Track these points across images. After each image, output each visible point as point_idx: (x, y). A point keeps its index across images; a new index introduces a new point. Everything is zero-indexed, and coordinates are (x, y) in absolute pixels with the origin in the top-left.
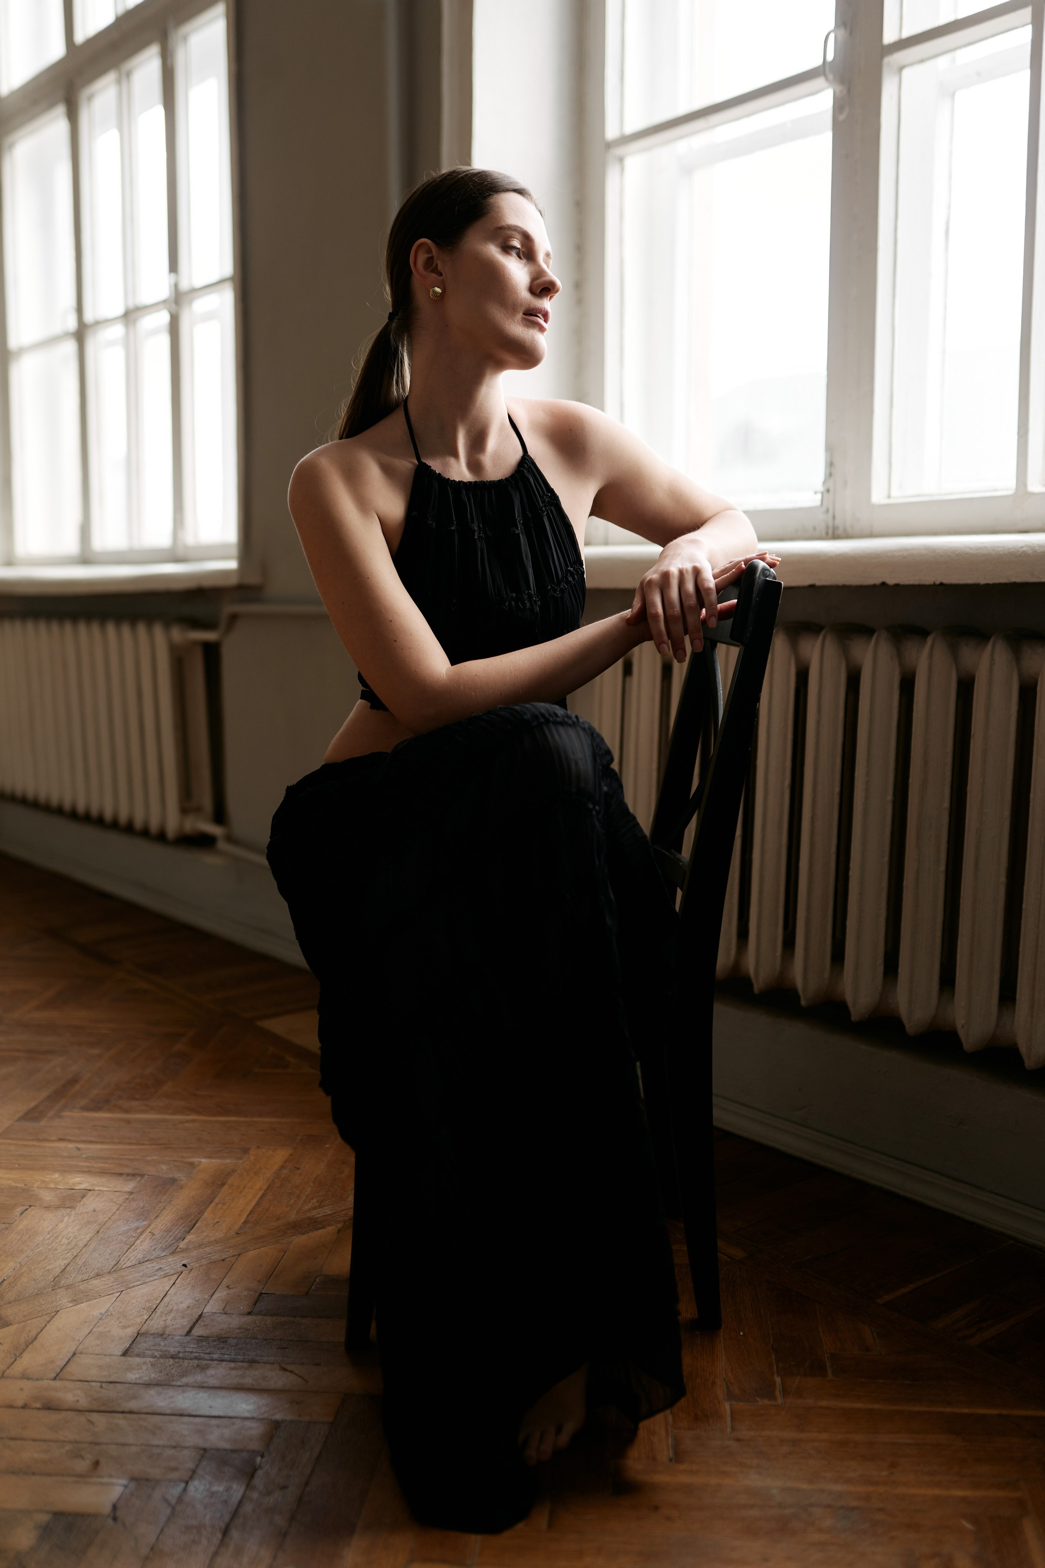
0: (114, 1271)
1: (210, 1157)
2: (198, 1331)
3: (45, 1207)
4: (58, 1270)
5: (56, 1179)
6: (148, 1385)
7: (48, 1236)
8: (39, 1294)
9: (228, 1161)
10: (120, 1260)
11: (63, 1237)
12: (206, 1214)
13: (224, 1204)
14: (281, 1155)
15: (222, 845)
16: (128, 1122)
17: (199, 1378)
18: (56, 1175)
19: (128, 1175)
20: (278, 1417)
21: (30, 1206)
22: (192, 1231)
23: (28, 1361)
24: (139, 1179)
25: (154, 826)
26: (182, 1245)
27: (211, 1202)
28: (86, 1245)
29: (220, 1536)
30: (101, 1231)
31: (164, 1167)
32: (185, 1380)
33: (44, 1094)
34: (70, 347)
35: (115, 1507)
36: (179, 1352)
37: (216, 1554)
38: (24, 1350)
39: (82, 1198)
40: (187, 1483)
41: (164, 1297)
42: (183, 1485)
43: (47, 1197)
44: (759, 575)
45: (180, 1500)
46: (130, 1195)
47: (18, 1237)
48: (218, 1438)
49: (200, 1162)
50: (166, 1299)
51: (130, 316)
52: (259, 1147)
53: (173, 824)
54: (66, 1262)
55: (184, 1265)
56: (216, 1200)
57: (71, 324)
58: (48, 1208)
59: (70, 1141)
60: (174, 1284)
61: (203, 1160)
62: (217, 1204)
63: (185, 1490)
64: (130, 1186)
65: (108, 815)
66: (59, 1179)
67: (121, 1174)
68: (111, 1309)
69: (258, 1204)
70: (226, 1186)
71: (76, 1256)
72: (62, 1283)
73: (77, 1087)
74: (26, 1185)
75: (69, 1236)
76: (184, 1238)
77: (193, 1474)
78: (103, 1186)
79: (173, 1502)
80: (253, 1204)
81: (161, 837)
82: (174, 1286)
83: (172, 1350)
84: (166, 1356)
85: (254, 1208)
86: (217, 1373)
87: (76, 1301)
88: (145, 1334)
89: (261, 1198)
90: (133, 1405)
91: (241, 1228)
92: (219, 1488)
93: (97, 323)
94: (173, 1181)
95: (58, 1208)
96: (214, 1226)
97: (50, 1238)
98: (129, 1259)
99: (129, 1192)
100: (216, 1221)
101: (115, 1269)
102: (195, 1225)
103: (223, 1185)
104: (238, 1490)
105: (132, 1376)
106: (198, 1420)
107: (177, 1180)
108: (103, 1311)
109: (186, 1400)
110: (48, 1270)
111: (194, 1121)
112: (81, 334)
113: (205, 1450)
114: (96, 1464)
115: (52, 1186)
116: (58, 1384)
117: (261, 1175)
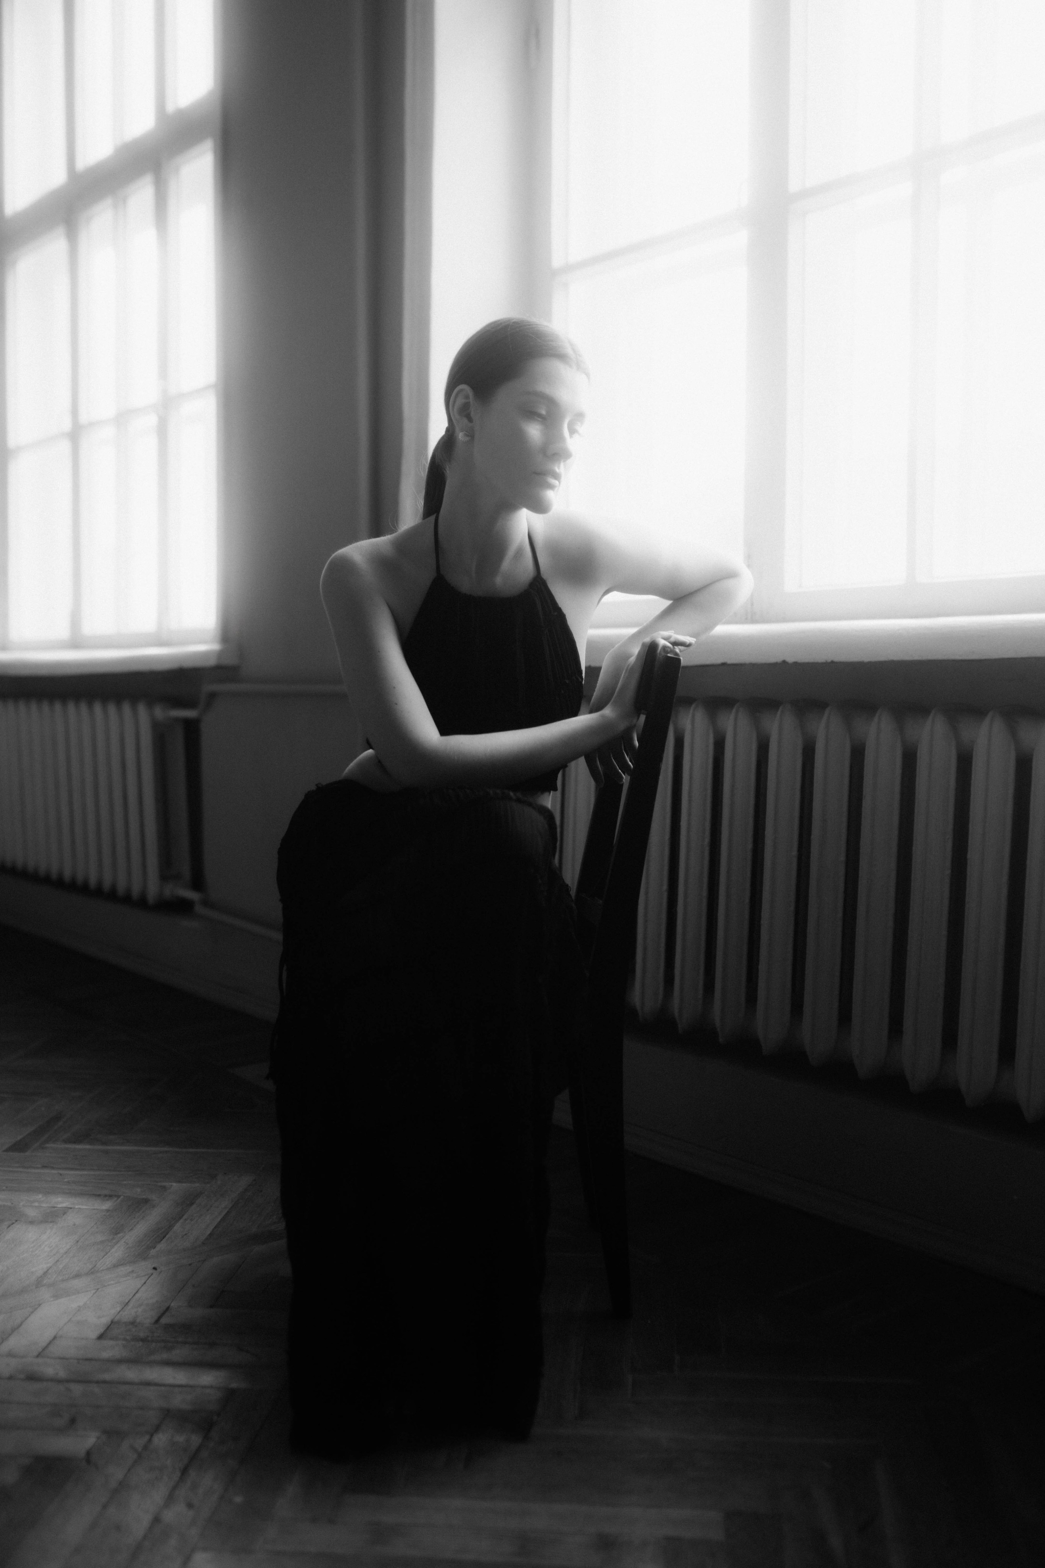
0: (92, 1273)
1: (179, 1182)
2: (164, 1320)
3: (30, 1222)
4: (40, 1273)
5: (40, 1198)
6: (120, 1361)
7: (32, 1245)
8: (23, 1291)
9: (197, 1185)
10: (96, 1264)
11: (46, 1246)
12: (175, 1228)
13: (191, 1220)
14: (245, 1181)
15: (199, 909)
16: (107, 1152)
17: (165, 1356)
18: (40, 1196)
19: (106, 1196)
20: (234, 1385)
21: (16, 1221)
22: (162, 1242)
23: (13, 1343)
24: (116, 1199)
25: (136, 891)
26: (153, 1252)
27: (180, 1218)
28: (66, 1252)
29: (178, 1474)
30: (80, 1241)
31: (139, 1190)
32: (152, 1358)
33: (30, 1129)
34: (65, 446)
35: (88, 1453)
36: (148, 1336)
37: (175, 1488)
38: (10, 1335)
39: (64, 1215)
40: (152, 1435)
41: (136, 1293)
42: (147, 1437)
43: (31, 1213)
44: (660, 651)
45: (145, 1447)
46: (107, 1212)
47: (6, 1246)
48: (179, 1401)
49: (172, 1185)
50: (138, 1295)
51: (122, 418)
52: (225, 1174)
53: (153, 889)
54: (49, 1265)
55: (155, 1268)
56: (185, 1217)
57: (67, 425)
58: (32, 1223)
59: (53, 1168)
60: (145, 1283)
61: (174, 1184)
62: (186, 1220)
63: (150, 1440)
64: (107, 1205)
65: (93, 882)
66: (42, 1199)
67: (99, 1195)
68: (88, 1302)
69: (223, 1219)
70: (194, 1206)
71: (58, 1261)
72: (45, 1282)
73: (60, 1123)
74: (12, 1204)
75: (51, 1245)
76: (155, 1247)
77: (157, 1429)
78: (82, 1205)
79: (140, 1450)
80: (219, 1219)
81: (142, 903)
82: (144, 1285)
83: (142, 1335)
84: (136, 1339)
85: (220, 1222)
86: (180, 1353)
87: (56, 1297)
88: (118, 1322)
89: (226, 1214)
90: (107, 1377)
91: (207, 1239)
92: (180, 1439)
93: (91, 424)
94: (146, 1201)
95: (41, 1222)
96: (183, 1237)
97: (34, 1246)
98: (105, 1264)
99: (106, 1210)
100: (185, 1233)
101: (92, 1272)
102: (165, 1236)
103: (192, 1204)
104: (196, 1440)
105: (105, 1355)
106: (163, 1388)
107: (149, 1200)
108: (81, 1304)
109: (153, 1374)
110: (32, 1272)
111: (166, 1152)
112: (75, 435)
113: (168, 1411)
114: (73, 1421)
115: (36, 1204)
116: (40, 1360)
117: (227, 1197)
